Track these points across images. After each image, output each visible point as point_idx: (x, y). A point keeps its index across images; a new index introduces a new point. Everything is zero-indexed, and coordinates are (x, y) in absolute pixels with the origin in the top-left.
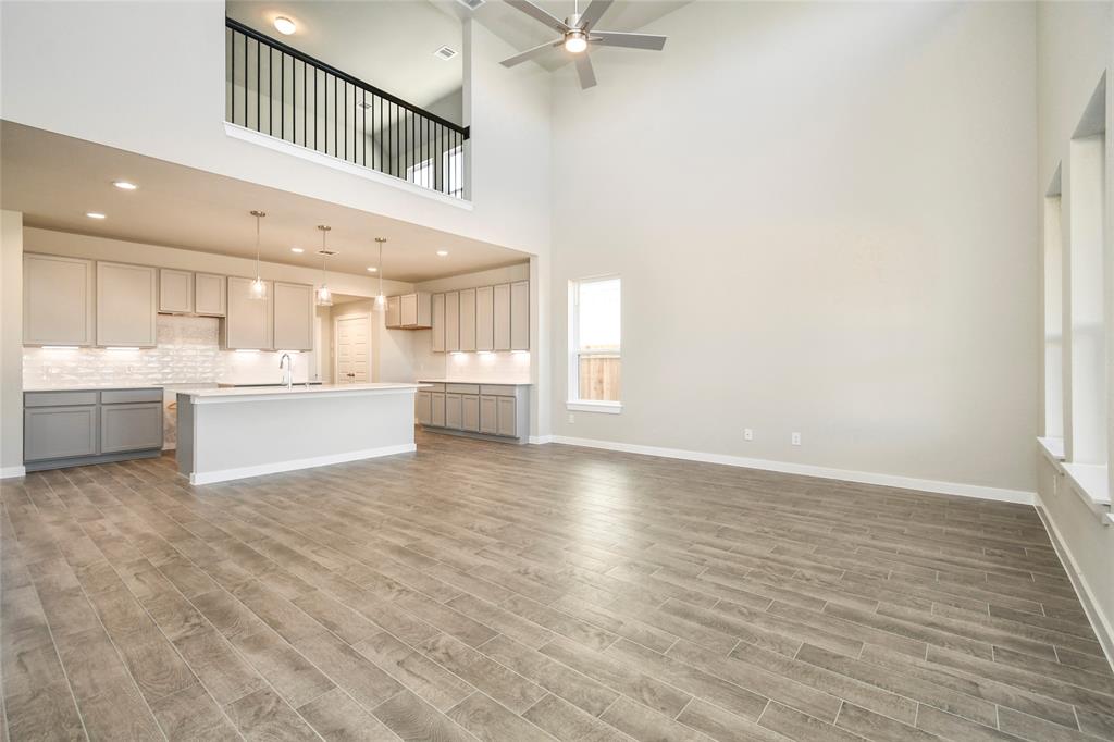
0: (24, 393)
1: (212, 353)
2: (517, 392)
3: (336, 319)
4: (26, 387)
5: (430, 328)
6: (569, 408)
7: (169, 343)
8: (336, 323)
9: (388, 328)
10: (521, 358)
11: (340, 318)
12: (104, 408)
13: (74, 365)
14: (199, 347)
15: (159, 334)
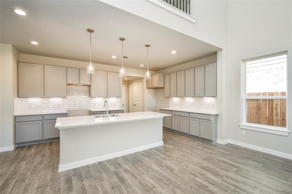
0: (15, 117)
1: (87, 99)
2: (212, 118)
3: (130, 85)
4: (15, 115)
5: (164, 88)
6: (241, 127)
7: (72, 95)
8: (130, 87)
9: (147, 88)
10: (209, 100)
11: (131, 85)
12: (45, 122)
13: (40, 104)
14: (83, 97)
15: (67, 92)
